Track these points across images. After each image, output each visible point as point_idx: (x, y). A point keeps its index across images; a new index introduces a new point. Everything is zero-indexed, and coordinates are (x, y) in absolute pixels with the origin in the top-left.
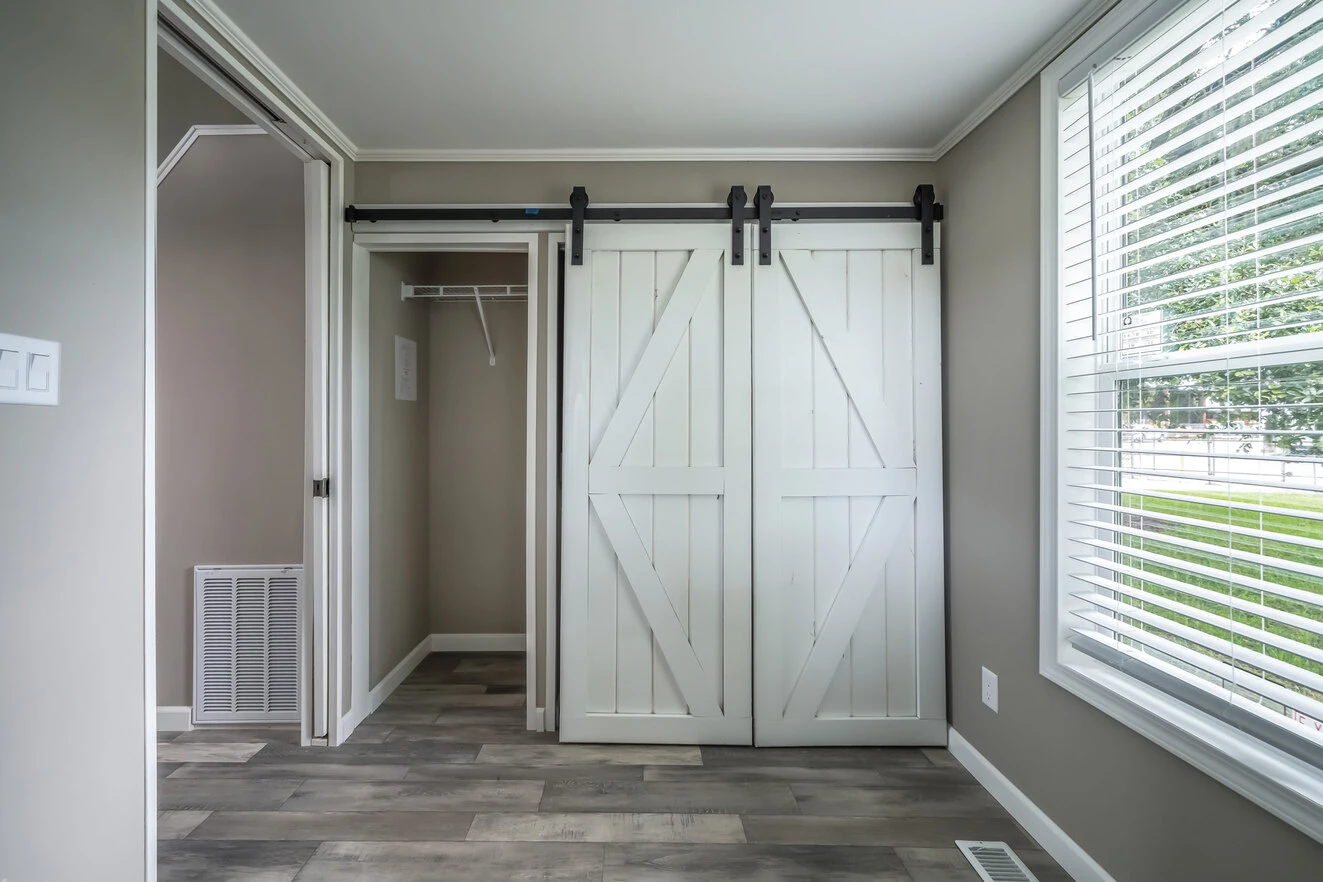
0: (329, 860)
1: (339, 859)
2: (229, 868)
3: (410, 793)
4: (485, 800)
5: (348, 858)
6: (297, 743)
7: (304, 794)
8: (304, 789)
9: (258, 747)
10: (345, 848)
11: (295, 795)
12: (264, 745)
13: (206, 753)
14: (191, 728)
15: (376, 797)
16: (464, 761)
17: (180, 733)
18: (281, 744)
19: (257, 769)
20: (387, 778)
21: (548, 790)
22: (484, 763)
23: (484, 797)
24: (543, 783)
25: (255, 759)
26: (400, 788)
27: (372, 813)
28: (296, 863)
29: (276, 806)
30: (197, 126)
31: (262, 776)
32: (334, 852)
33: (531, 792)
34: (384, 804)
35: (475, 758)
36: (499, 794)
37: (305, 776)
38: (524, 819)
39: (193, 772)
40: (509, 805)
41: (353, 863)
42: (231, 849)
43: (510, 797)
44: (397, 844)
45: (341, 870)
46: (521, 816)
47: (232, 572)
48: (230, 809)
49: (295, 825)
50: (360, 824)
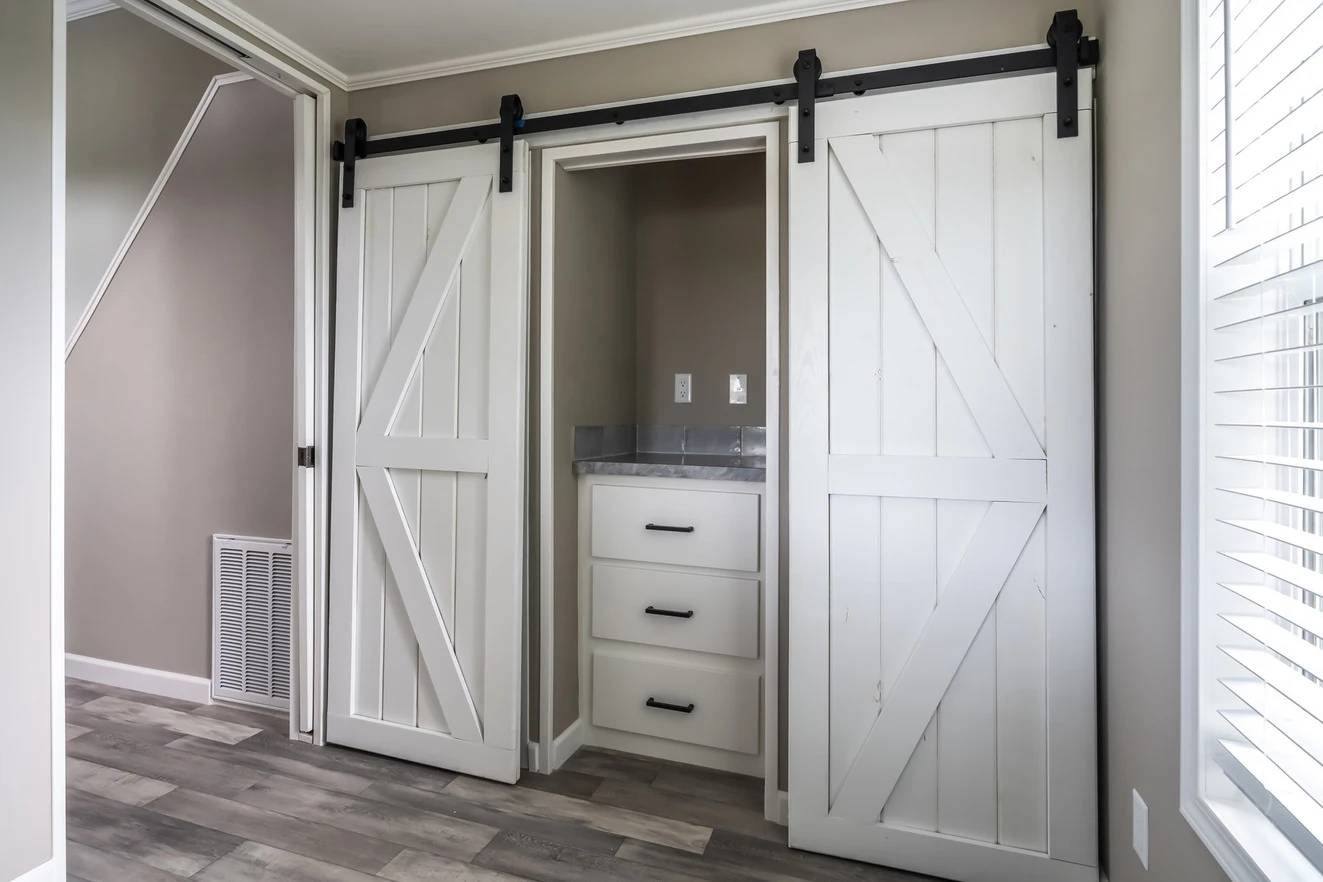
0: (242, 860)
1: (249, 862)
2: (157, 845)
3: (355, 810)
4: (422, 835)
5: (259, 863)
6: (287, 735)
7: (265, 787)
8: (266, 783)
9: (251, 732)
10: (261, 851)
11: (253, 788)
12: (260, 730)
13: (208, 729)
14: (210, 702)
15: (322, 807)
16: (430, 788)
17: (200, 705)
18: (273, 731)
19: (238, 754)
20: (345, 789)
21: (497, 842)
22: (449, 795)
23: (425, 832)
24: (495, 831)
25: (245, 744)
26: (349, 802)
27: (308, 822)
28: (212, 855)
29: (231, 795)
30: (217, 77)
31: (239, 762)
32: (251, 853)
33: (476, 837)
34: (324, 815)
35: (444, 787)
36: (443, 832)
37: (274, 770)
38: (449, 867)
39: (187, 745)
40: (443, 848)
41: (259, 870)
42: (172, 827)
43: (451, 838)
44: (310, 860)
45: (245, 874)
46: (448, 863)
47: (245, 543)
48: (193, 788)
49: (236, 817)
50: (289, 832)
